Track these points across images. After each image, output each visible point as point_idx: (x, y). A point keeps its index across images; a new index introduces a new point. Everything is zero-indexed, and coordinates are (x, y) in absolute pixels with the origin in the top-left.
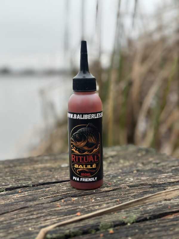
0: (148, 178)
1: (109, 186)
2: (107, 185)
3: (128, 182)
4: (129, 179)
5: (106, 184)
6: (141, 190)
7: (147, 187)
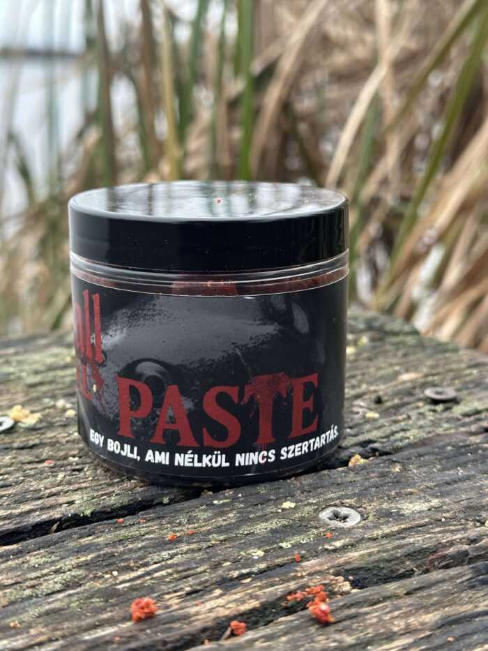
0: (435, 502)
1: (236, 574)
2: (220, 572)
3: (338, 544)
4: (336, 516)
5: (218, 565)
6: (426, 609)
7: (452, 578)
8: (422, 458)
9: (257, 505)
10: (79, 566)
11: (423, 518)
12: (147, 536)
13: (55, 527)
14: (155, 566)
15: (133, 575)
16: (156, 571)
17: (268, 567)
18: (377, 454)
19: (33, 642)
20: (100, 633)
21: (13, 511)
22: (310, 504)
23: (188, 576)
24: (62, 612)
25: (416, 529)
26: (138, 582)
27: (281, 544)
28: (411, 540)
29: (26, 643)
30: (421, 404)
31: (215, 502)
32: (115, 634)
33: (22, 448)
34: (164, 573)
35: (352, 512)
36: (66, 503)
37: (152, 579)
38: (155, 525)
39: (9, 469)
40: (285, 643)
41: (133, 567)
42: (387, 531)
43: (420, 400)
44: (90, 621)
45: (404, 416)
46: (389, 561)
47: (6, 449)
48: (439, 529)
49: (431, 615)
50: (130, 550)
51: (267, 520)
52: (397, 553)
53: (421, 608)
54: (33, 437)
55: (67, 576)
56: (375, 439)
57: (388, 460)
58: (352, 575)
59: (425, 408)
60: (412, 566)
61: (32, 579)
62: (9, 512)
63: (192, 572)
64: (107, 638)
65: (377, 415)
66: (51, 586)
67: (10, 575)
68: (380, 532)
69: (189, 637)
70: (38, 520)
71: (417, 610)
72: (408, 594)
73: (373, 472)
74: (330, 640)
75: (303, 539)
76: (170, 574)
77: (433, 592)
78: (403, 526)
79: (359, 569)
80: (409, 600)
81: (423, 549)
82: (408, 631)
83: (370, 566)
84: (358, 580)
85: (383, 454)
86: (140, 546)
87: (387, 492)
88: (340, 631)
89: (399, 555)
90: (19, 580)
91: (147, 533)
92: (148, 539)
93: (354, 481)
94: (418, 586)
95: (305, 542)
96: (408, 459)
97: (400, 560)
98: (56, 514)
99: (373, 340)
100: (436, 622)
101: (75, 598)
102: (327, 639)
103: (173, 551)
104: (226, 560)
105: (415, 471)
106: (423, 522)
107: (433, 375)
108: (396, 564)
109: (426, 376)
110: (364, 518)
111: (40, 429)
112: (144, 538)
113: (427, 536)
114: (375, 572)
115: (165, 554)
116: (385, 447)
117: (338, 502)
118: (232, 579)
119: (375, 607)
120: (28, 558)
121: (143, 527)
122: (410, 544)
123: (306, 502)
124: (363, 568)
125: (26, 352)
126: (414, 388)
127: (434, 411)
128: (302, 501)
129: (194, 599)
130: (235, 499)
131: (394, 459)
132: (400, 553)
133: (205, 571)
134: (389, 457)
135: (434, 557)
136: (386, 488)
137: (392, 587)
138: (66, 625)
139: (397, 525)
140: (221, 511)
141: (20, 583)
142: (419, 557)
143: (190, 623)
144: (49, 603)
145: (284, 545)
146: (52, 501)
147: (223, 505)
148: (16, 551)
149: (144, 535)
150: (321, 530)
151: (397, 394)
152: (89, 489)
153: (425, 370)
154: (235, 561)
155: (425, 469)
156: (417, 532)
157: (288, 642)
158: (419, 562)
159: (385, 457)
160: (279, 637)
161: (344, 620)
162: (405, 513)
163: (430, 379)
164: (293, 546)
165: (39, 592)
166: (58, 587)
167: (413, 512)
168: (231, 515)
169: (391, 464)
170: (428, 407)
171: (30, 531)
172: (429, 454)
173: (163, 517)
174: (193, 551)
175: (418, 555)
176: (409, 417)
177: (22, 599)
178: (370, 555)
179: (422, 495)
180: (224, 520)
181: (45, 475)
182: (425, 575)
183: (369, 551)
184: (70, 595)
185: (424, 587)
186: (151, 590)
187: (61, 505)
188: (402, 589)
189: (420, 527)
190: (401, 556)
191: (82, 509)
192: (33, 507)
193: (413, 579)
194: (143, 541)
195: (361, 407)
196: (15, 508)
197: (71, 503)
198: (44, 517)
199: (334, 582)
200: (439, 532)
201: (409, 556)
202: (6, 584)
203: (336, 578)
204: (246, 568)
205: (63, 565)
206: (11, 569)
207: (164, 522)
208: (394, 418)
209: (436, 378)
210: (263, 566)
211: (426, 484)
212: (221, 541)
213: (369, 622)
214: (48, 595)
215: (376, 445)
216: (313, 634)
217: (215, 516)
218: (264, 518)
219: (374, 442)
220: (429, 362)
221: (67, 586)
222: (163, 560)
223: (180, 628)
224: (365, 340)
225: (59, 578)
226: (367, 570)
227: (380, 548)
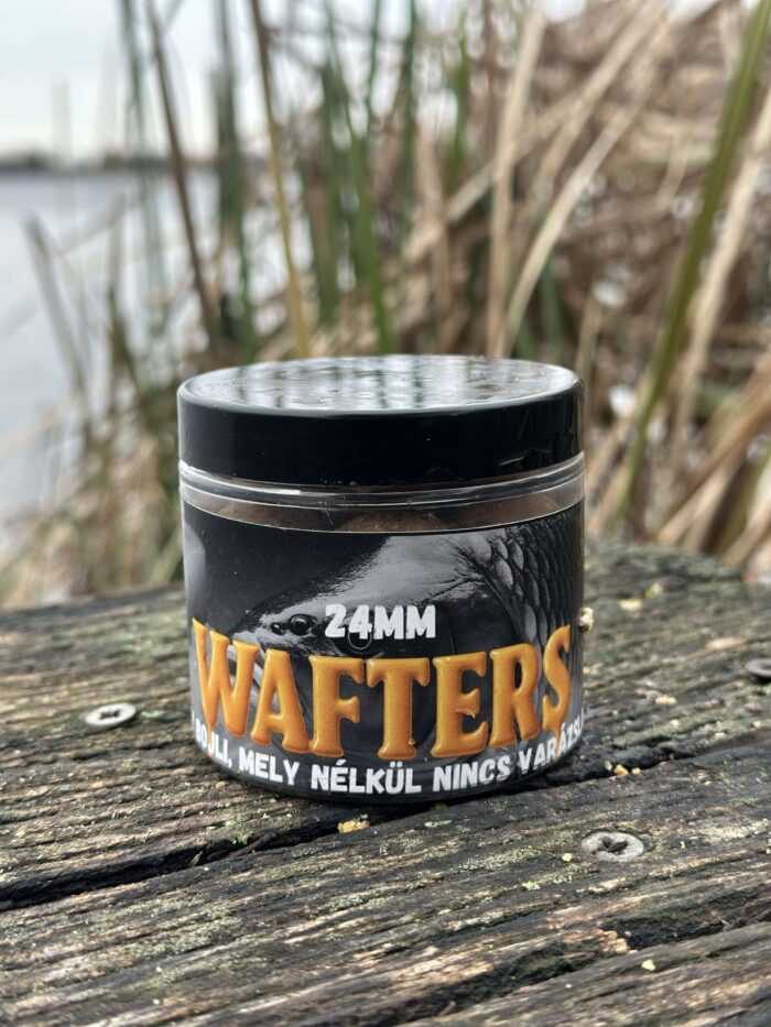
0: (757, 825)
4: (607, 845)
8: (739, 763)
9: (490, 828)
10: (232, 914)
11: (737, 848)
12: (329, 872)
13: (197, 858)
14: (341, 913)
15: (310, 925)
16: (342, 919)
17: (505, 917)
18: (672, 756)
19: (168, 1016)
20: (263, 1004)
21: (137, 836)
22: (567, 828)
23: (391, 928)
24: (210, 976)
25: (726, 864)
26: (316, 935)
27: (524, 885)
28: (720, 880)
29: (159, 1017)
30: (740, 684)
31: (428, 824)
32: (284, 1007)
33: (148, 748)
34: (353, 923)
35: (631, 839)
36: (212, 825)
37: (337, 931)
38: (340, 856)
39: (129, 777)
40: (528, 1021)
41: (308, 914)
42: (683, 866)
43: (739, 678)
44: (248, 988)
45: (714, 702)
46: (685, 910)
47: (126, 749)
48: (762, 865)
49: (745, 986)
50: (306, 892)
51: (503, 851)
52: (697, 898)
53: (730, 976)
54: (163, 733)
55: (215, 926)
56: (669, 736)
57: (687, 765)
58: (629, 929)
59: (747, 689)
60: (719, 918)
61: (164, 930)
62: (131, 837)
63: (393, 922)
64: (273, 1012)
65: (672, 700)
66: (192, 940)
67: (134, 924)
68: (672, 869)
69: (390, 1013)
70: (172, 848)
71: (725, 978)
72: (712, 956)
73: (664, 783)
74: (594, 1019)
75: (557, 878)
76: (362, 925)
77: (749, 953)
78: (707, 860)
79: (640, 921)
80: (712, 965)
81: (737, 892)
82: (709, 1008)
83: (657, 917)
84: (638, 937)
85: (681, 756)
86: (318, 885)
87: (685, 812)
88: (610, 1007)
89: (700, 901)
90: (148, 931)
91: (329, 867)
92: (329, 876)
93: (636, 795)
94: (727, 945)
95: (560, 881)
96: (717, 764)
97: (702, 909)
98: (199, 840)
99: (668, 589)
100: (753, 996)
101: (227, 957)
102: (591, 1017)
103: (366, 893)
104: (443, 907)
105: (727, 781)
106: (737, 854)
107: (762, 641)
108: (696, 915)
109: (751, 642)
110: (649, 848)
111: (172, 721)
112: (324, 874)
113: (744, 874)
114: (664, 926)
115: (355, 897)
116: (683, 747)
117: (609, 825)
118: (452, 933)
119: (662, 974)
120: (158, 901)
121: (322, 859)
122: (717, 885)
123: (563, 825)
124: (646, 919)
125: (150, 611)
126: (731, 660)
127: (761, 694)
128: (556, 824)
129: (395, 959)
130: (456, 821)
131: (696, 763)
132: (702, 898)
133: (412, 922)
134: (689, 760)
135: (753, 904)
136: (684, 805)
137: (688, 946)
138: (214, 993)
139: (699, 858)
140: (435, 838)
141: (149, 935)
142: (730, 905)
143: (392, 992)
144: (190, 963)
145: (528, 885)
146: (191, 822)
147: (440, 828)
148: (142, 891)
149: (323, 870)
150: (585, 864)
151: (704, 669)
152: (245, 806)
153: (749, 633)
154: (457, 907)
155: (743, 779)
156: (729, 869)
157: (534, 1020)
158: (730, 912)
159: (683, 761)
160: (521, 1013)
161: (617, 991)
162: (711, 842)
163: (756, 646)
164: (544, 888)
165: (175, 948)
166: (202, 941)
167: (723, 840)
168: (450, 843)
169: (691, 771)
170: (750, 688)
171: (162, 864)
172: (750, 756)
173: (352, 846)
174: (395, 892)
175: (729, 902)
176: (722, 703)
177: (152, 957)
178: (657, 900)
179: (738, 816)
180: (441, 850)
181: (181, 785)
182: (738, 930)
183: (655, 894)
184: (219, 953)
185: (736, 947)
186: (335, 946)
187: (204, 827)
188: (702, 949)
189: (733, 861)
190: (704, 903)
191: (235, 833)
192: (163, 831)
193: (721, 934)
194: (322, 878)
195: (648, 688)
196: (140, 832)
197: (219, 825)
198: (182, 844)
199: (602, 939)
200: (762, 869)
201: (715, 902)
202: (129, 936)
203: (606, 933)
204: (472, 918)
205: (208, 910)
206: (135, 916)
207: (353, 852)
208: (698, 704)
209: (765, 645)
210: (497, 914)
211: (742, 799)
212: (436, 880)
213: (653, 993)
214: (188, 951)
215: (670, 744)
216: (570, 1009)
217: (428, 844)
218: (500, 848)
219: (667, 739)
220: (756, 622)
221: (214, 940)
222: (352, 906)
223: (376, 1000)
224: (656, 589)
225: (203, 928)
226: (653, 922)
227: (672, 891)
